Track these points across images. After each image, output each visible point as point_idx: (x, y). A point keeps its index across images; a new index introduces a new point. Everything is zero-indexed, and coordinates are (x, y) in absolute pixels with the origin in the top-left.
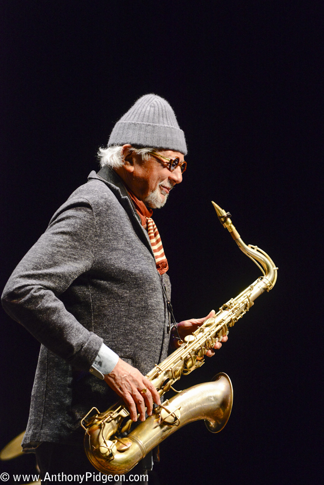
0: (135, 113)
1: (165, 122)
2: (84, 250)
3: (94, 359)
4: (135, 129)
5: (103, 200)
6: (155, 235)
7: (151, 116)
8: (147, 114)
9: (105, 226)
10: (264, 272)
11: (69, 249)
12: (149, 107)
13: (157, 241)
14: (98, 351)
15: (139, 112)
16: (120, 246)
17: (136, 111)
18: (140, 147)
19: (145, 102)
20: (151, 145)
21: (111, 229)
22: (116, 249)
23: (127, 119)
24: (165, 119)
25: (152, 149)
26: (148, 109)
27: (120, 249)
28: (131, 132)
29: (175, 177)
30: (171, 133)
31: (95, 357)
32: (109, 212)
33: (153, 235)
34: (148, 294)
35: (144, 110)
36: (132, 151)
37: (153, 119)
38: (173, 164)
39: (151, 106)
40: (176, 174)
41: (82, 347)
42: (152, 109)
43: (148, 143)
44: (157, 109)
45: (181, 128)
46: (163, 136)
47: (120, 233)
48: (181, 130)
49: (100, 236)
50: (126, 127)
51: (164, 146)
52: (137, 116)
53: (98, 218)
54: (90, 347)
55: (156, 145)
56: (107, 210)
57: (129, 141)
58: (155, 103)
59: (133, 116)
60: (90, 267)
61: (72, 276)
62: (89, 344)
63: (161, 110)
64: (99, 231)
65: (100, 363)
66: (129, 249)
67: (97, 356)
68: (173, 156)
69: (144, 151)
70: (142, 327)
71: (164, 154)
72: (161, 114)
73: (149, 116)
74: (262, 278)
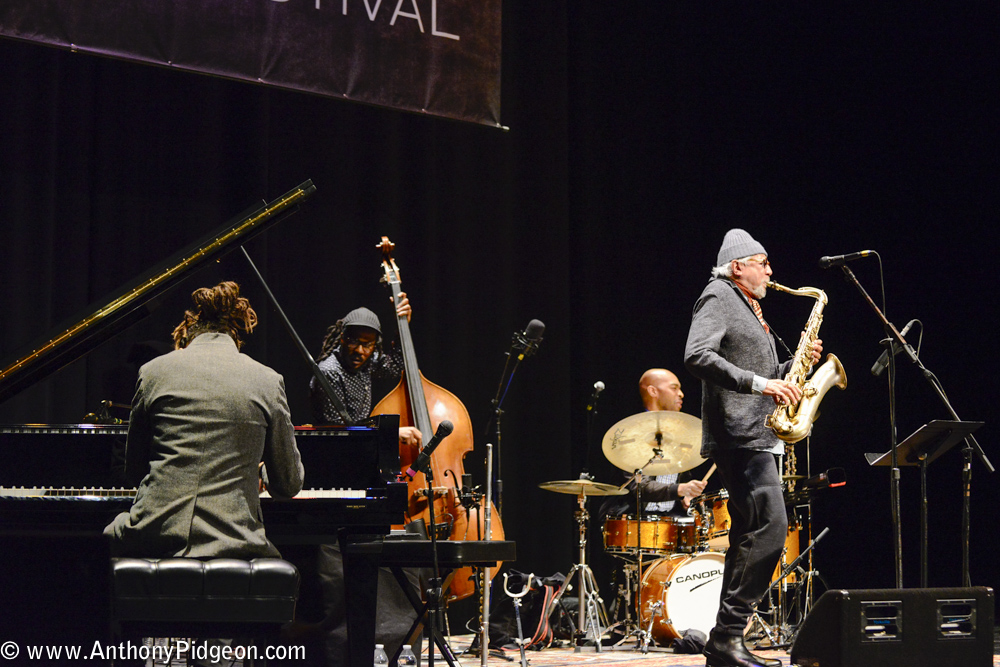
5: (723, 290)
9: (728, 306)
11: (712, 325)
14: (752, 380)
16: (739, 318)
22: (737, 320)
32: (728, 297)
33: (757, 309)
34: (761, 347)
37: (743, 240)
49: (727, 313)
53: (722, 302)
62: (745, 376)
64: (725, 310)
65: (756, 387)
67: (753, 383)
69: (746, 259)
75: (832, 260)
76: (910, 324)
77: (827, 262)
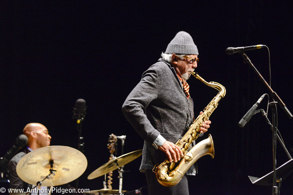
0: (176, 40)
1: (189, 43)
2: (154, 90)
3: (155, 139)
4: (177, 47)
5: (162, 70)
6: (186, 84)
7: (183, 41)
8: (182, 40)
9: (163, 81)
10: (219, 90)
11: (148, 89)
12: (182, 37)
13: (187, 87)
14: (157, 136)
15: (178, 39)
16: (169, 88)
17: (177, 39)
18: (180, 54)
19: (180, 35)
20: (184, 53)
21: (165, 82)
22: (167, 90)
23: (173, 42)
24: (189, 42)
25: (185, 55)
26: (182, 38)
27: (169, 90)
28: (175, 48)
29: (194, 66)
30: (192, 47)
31: (156, 138)
32: (164, 74)
33: (185, 84)
34: (182, 108)
35: (180, 39)
36: (176, 56)
37: (185, 42)
38: (193, 60)
39: (183, 37)
40: (195, 64)
41: (151, 134)
42: (184, 38)
43: (183, 53)
44: (185, 38)
45: (195, 45)
46: (189, 49)
47: (169, 83)
48: (196, 46)
49: (161, 84)
50: (173, 46)
51: (190, 53)
52: (177, 42)
53: (159, 77)
54: (154, 134)
55: (186, 53)
56: (163, 74)
57: (175, 52)
58: (184, 35)
59: (176, 41)
60: (157, 97)
61: (149, 101)
62: (154, 133)
63: (187, 38)
64: (160, 82)
65: (158, 141)
66: (173, 89)
67: (157, 138)
68: (193, 57)
69: (181, 56)
70: (182, 121)
71: (190, 56)
72: (187, 40)
73: (182, 41)
74: (219, 93)
75: (235, 50)
76: (263, 96)
77: (231, 51)
